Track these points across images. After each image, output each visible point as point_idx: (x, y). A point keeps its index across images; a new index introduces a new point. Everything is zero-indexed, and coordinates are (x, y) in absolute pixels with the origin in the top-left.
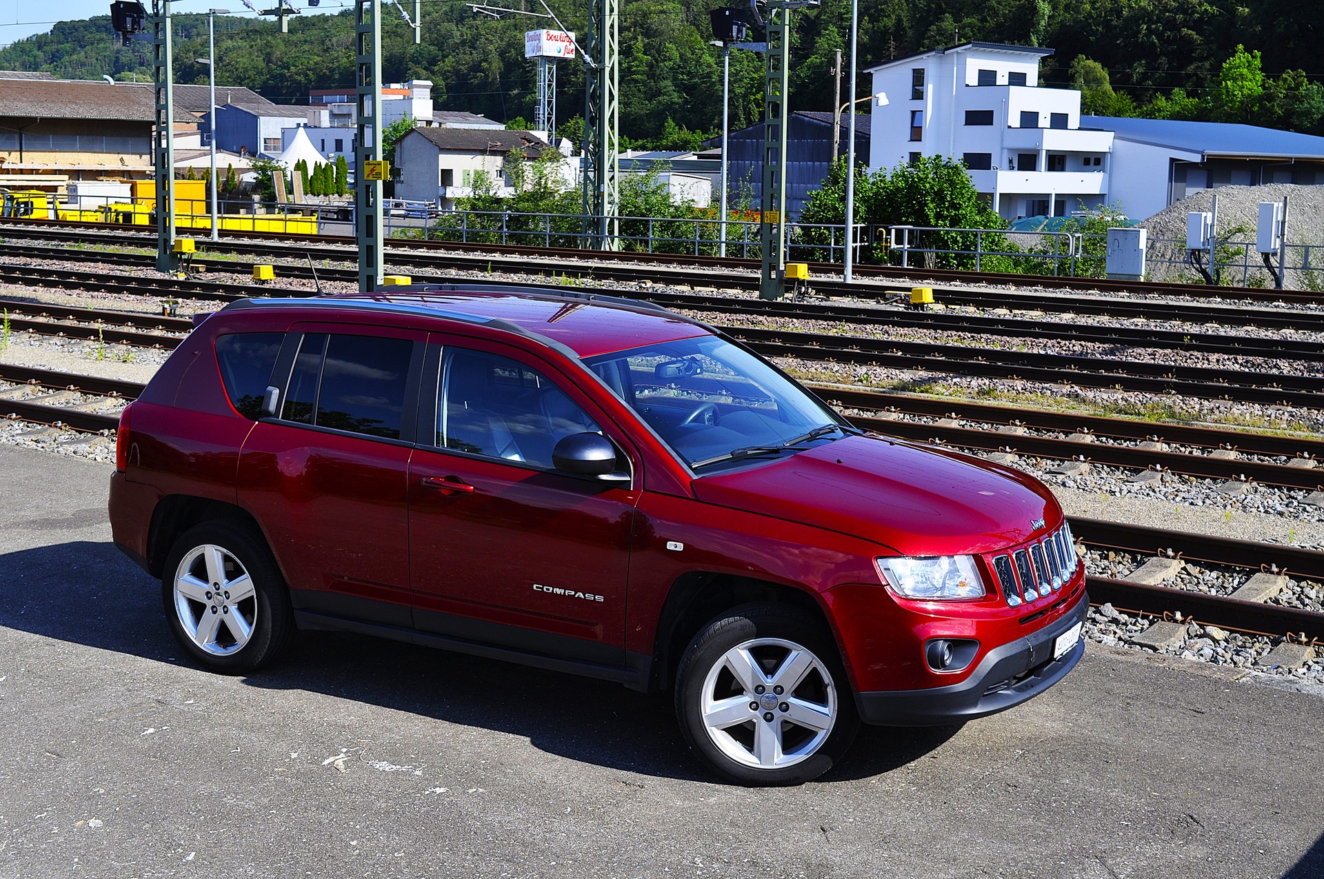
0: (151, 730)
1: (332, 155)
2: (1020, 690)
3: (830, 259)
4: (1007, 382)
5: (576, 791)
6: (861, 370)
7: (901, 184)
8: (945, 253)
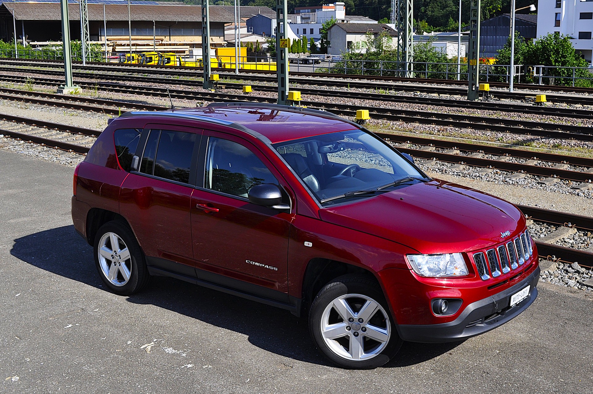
0: (70, 326)
1: (302, 35)
2: (490, 323)
3: (506, 81)
4: (568, 141)
5: (257, 369)
6: (500, 135)
7: (540, 46)
8: (559, 78)
